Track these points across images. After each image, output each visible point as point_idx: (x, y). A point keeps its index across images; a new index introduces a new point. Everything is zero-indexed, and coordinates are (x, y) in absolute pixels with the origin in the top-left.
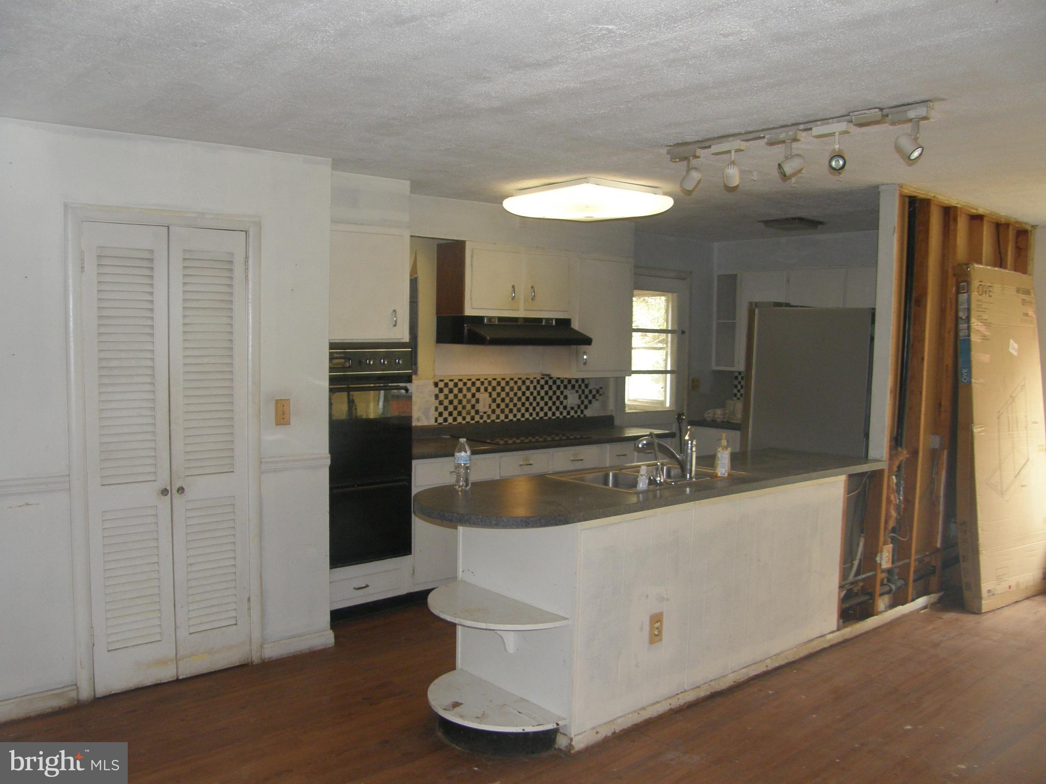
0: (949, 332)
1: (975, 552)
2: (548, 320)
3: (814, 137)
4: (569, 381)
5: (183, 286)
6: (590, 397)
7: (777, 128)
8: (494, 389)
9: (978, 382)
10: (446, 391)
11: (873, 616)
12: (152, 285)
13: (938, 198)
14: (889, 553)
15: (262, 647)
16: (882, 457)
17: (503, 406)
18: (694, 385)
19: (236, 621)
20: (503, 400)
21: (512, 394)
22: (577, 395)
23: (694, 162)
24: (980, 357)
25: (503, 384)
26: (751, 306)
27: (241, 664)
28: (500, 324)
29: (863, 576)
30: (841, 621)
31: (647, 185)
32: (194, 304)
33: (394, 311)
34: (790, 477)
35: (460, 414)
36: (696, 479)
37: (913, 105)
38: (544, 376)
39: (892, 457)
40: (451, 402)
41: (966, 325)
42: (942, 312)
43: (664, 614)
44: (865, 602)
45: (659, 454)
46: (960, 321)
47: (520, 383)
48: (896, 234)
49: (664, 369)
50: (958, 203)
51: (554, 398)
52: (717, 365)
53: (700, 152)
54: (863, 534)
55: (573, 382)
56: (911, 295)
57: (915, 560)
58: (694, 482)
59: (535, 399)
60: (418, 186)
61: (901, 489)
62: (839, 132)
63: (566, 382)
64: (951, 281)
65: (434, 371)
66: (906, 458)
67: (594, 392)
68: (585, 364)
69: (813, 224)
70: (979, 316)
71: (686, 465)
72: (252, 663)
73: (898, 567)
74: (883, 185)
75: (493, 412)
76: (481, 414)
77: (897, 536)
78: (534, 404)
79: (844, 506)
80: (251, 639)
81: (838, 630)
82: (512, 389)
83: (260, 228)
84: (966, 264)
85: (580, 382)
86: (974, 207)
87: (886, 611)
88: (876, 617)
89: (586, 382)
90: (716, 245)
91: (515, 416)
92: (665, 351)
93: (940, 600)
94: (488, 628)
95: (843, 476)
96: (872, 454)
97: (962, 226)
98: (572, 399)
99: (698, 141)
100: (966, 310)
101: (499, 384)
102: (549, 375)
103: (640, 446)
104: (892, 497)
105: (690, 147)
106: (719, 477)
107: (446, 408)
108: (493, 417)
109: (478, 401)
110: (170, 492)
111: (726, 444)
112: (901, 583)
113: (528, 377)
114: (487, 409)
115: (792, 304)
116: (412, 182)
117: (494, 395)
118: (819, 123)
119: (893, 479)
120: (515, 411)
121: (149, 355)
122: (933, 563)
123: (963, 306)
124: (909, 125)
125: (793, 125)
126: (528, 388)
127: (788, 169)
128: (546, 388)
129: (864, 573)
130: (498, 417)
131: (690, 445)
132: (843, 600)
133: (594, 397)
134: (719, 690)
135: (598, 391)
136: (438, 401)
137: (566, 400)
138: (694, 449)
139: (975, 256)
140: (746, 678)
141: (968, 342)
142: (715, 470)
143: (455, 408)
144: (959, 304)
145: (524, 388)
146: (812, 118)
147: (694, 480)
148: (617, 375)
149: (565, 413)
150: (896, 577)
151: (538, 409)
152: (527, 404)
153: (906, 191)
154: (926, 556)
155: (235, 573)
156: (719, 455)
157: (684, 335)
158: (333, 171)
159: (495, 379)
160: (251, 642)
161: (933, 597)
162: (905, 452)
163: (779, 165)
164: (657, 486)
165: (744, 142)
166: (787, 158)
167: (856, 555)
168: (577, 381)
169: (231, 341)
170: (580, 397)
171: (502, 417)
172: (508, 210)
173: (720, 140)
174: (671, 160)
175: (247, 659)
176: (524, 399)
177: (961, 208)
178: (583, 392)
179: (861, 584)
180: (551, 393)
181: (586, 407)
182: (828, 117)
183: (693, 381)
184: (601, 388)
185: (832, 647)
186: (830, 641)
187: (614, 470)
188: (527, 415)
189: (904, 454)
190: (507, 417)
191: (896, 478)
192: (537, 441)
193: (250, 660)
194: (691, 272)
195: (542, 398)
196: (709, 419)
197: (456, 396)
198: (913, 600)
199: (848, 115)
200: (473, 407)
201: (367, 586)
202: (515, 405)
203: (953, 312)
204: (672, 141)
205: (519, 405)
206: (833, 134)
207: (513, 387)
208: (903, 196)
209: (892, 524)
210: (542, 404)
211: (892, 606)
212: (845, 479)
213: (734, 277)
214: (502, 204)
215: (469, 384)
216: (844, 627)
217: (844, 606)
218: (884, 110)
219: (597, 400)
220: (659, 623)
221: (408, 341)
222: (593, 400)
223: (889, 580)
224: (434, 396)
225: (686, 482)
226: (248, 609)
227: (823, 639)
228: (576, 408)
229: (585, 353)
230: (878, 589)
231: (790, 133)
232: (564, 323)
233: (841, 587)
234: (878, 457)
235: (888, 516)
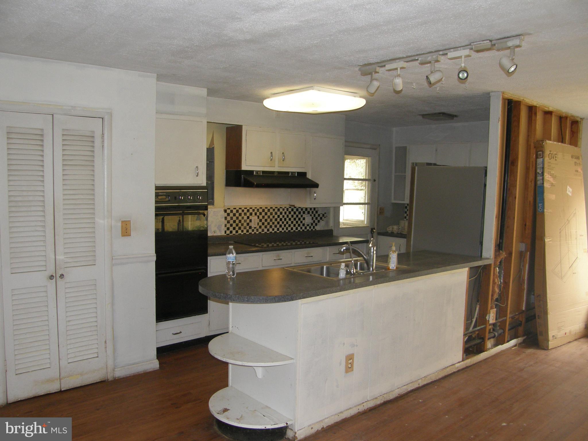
0: (531, 181)
1: (546, 313)
2: (292, 173)
3: (448, 59)
4: (306, 209)
5: (63, 151)
6: (319, 218)
7: (426, 54)
8: (261, 214)
9: (548, 211)
10: (231, 215)
11: (484, 352)
12: (43, 151)
13: (525, 101)
14: (494, 314)
15: (114, 370)
16: (490, 257)
17: (266, 224)
18: (381, 211)
19: (98, 355)
20: (266, 220)
21: (271, 217)
22: (311, 217)
23: (375, 76)
24: (549, 197)
25: (266, 210)
26: (413, 165)
27: (101, 381)
28: (263, 175)
29: (478, 328)
30: (465, 355)
31: (350, 91)
32: (69, 163)
33: (197, 167)
34: (434, 269)
35: (240, 228)
36: (376, 271)
37: (511, 38)
38: (291, 206)
39: (496, 256)
40: (234, 222)
41: (541, 177)
42: (527, 169)
43: (355, 354)
44: (480, 343)
45: (353, 255)
46: (538, 175)
47: (276, 210)
48: (500, 122)
49: (364, 202)
50: (537, 104)
51: (297, 219)
52: (395, 200)
53: (378, 69)
54: (478, 302)
55: (309, 210)
56: (509, 158)
57: (509, 318)
58: (375, 272)
59: (285, 219)
60: (211, 92)
61: (502, 276)
62: (465, 56)
63: (304, 210)
64: (533, 151)
65: (224, 202)
66: (505, 257)
67: (321, 216)
68: (315, 199)
69: (451, 116)
70: (549, 172)
71: (370, 262)
72: (108, 380)
73: (499, 322)
74: (492, 92)
75: (260, 227)
76: (253, 228)
77: (498, 303)
78: (285, 223)
79: (467, 287)
80: (107, 366)
81: (463, 360)
82: (271, 214)
83: (111, 116)
84: (541, 141)
85: (313, 210)
86: (547, 106)
87: (492, 348)
88: (486, 352)
89: (316, 210)
90: (394, 129)
91: (273, 230)
92: (364, 191)
93: (524, 341)
94: (243, 365)
95: (466, 268)
96: (484, 255)
97: (539, 118)
98: (308, 220)
99: (378, 63)
100: (542, 168)
101: (263, 210)
102: (294, 206)
103: (342, 250)
104: (496, 281)
105: (373, 66)
106: (391, 269)
107: (231, 225)
108: (260, 230)
109: (251, 221)
110: (55, 277)
111: (395, 250)
112: (501, 331)
113: (281, 207)
114: (256, 226)
115: (437, 164)
116: (208, 89)
117: (261, 217)
118: (452, 50)
119: (496, 269)
120: (273, 227)
121: (42, 194)
122: (520, 319)
123: (539, 166)
124: (509, 51)
125: (435, 51)
126: (281, 213)
127: (433, 79)
128: (292, 213)
129: (479, 326)
130: (263, 230)
131: (372, 250)
132: (466, 343)
133: (321, 218)
134: (389, 400)
135: (323, 215)
136: (227, 221)
137: (304, 221)
138: (375, 252)
139: (547, 136)
140: (406, 391)
141: (542, 187)
142: (389, 265)
143: (237, 225)
144: (538, 165)
145: (279, 213)
146: (447, 47)
147: (375, 271)
148: (334, 205)
149: (303, 228)
150: (498, 328)
151: (287, 226)
152: (281, 223)
153: (506, 96)
154: (516, 315)
155: (97, 326)
156: (391, 256)
157: (375, 182)
158: (157, 82)
159: (261, 208)
160: (107, 368)
161: (520, 340)
162: (504, 253)
163: (427, 77)
164: (351, 275)
165: (405, 63)
166: (432, 72)
167: (474, 315)
168: (311, 209)
169: (93, 185)
170: (313, 218)
171: (266, 230)
172: (267, 107)
173: (391, 62)
174: (361, 75)
175: (105, 377)
176: (278, 220)
177: (539, 107)
178: (315, 215)
179: (477, 333)
180: (295, 216)
181: (316, 225)
182: (457, 46)
183: (380, 209)
184: (325, 213)
185: (459, 371)
186: (458, 367)
187: (326, 264)
188: (281, 229)
189: (503, 255)
190: (268, 230)
191: (499, 269)
192: (286, 245)
193: (106, 379)
194: (380, 145)
195: (290, 219)
196: (390, 232)
197: (237, 218)
198: (508, 341)
199: (470, 45)
200: (248, 224)
201: (181, 332)
202: (273, 223)
203: (534, 169)
204: (361, 62)
205: (276, 223)
206: (460, 57)
207: (272, 212)
208: (504, 99)
209: (496, 296)
210: (290, 222)
211: (496, 345)
212: (467, 270)
213: (405, 148)
214: (263, 103)
215: (246, 211)
216: (467, 359)
217: (467, 346)
218: (493, 42)
219: (323, 220)
220: (351, 360)
221: (205, 185)
222: (321, 221)
223: (493, 330)
224: (224, 218)
225: (370, 272)
226: (105, 348)
227: (453, 366)
228: (310, 225)
229: (315, 193)
230: (487, 335)
231: (434, 57)
232: (303, 175)
233: (465, 335)
234: (488, 257)
235: (493, 291)
